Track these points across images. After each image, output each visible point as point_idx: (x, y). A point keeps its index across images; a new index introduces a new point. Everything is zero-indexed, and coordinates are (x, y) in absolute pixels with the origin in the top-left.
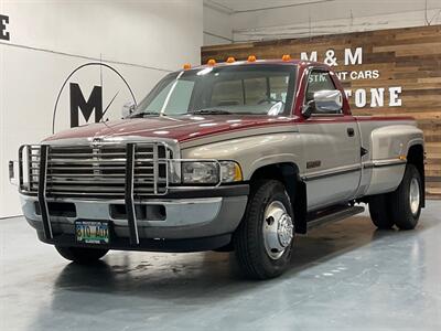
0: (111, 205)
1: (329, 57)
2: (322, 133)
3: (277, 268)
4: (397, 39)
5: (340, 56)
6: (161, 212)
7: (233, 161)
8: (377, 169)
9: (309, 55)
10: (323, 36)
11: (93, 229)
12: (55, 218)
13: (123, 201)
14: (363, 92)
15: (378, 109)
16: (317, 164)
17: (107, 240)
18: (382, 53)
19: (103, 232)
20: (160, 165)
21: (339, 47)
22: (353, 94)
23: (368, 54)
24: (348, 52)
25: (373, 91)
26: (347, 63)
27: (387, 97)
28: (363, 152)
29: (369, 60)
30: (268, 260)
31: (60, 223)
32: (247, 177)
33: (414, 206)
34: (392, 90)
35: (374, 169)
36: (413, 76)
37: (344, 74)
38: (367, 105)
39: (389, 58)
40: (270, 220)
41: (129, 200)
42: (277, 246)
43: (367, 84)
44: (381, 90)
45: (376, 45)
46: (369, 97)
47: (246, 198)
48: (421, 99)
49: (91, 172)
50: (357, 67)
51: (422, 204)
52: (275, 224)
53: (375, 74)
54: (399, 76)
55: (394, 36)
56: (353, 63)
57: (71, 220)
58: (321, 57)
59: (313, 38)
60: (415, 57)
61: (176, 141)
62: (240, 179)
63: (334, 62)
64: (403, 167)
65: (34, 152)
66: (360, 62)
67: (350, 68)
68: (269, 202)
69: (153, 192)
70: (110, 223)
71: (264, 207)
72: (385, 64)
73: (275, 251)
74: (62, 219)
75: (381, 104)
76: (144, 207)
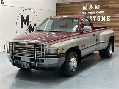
0: (30, 58)
1: (91, 7)
2: (86, 37)
3: (73, 73)
4: (109, 3)
5: (94, 7)
6: (43, 61)
7: (62, 48)
8: (101, 44)
9: (85, 6)
10: (89, 1)
11: (26, 64)
12: (16, 60)
13: (33, 58)
14: (100, 17)
15: (103, 22)
16: (84, 45)
17: (29, 67)
18: (105, 7)
19: (28, 65)
20: (43, 49)
21: (94, 5)
22: (97, 17)
23: (101, 7)
24: (96, 6)
25: (102, 17)
26: (95, 9)
27: (106, 19)
28: (97, 40)
29: (101, 8)
30: (71, 72)
31: (17, 62)
32: (65, 52)
33: (111, 52)
34: (107, 17)
35: (100, 44)
36: (113, 13)
37: (95, 12)
38: (101, 21)
39: (107, 8)
40: (71, 62)
41: (34, 58)
42: (73, 68)
43: (101, 15)
44: (105, 17)
45: (104, 4)
46: (101, 18)
47: (65, 57)
48: (115, 19)
49: (25, 50)
50: (98, 10)
51: (113, 51)
52: (73, 63)
53: (103, 12)
54: (109, 13)
55: (109, 2)
56: (97, 9)
57: (20, 61)
58: (88, 7)
59: (86, 2)
60: (114, 8)
61: (47, 43)
62: (63, 52)
63: (92, 9)
64: (108, 42)
65: (10, 43)
66: (99, 9)
67: (96, 10)
68: (71, 57)
69: (41, 56)
70: (30, 63)
71: (70, 59)
72: (106, 10)
73: (72, 69)
74: (18, 61)
75: (104, 21)
76: (39, 60)
